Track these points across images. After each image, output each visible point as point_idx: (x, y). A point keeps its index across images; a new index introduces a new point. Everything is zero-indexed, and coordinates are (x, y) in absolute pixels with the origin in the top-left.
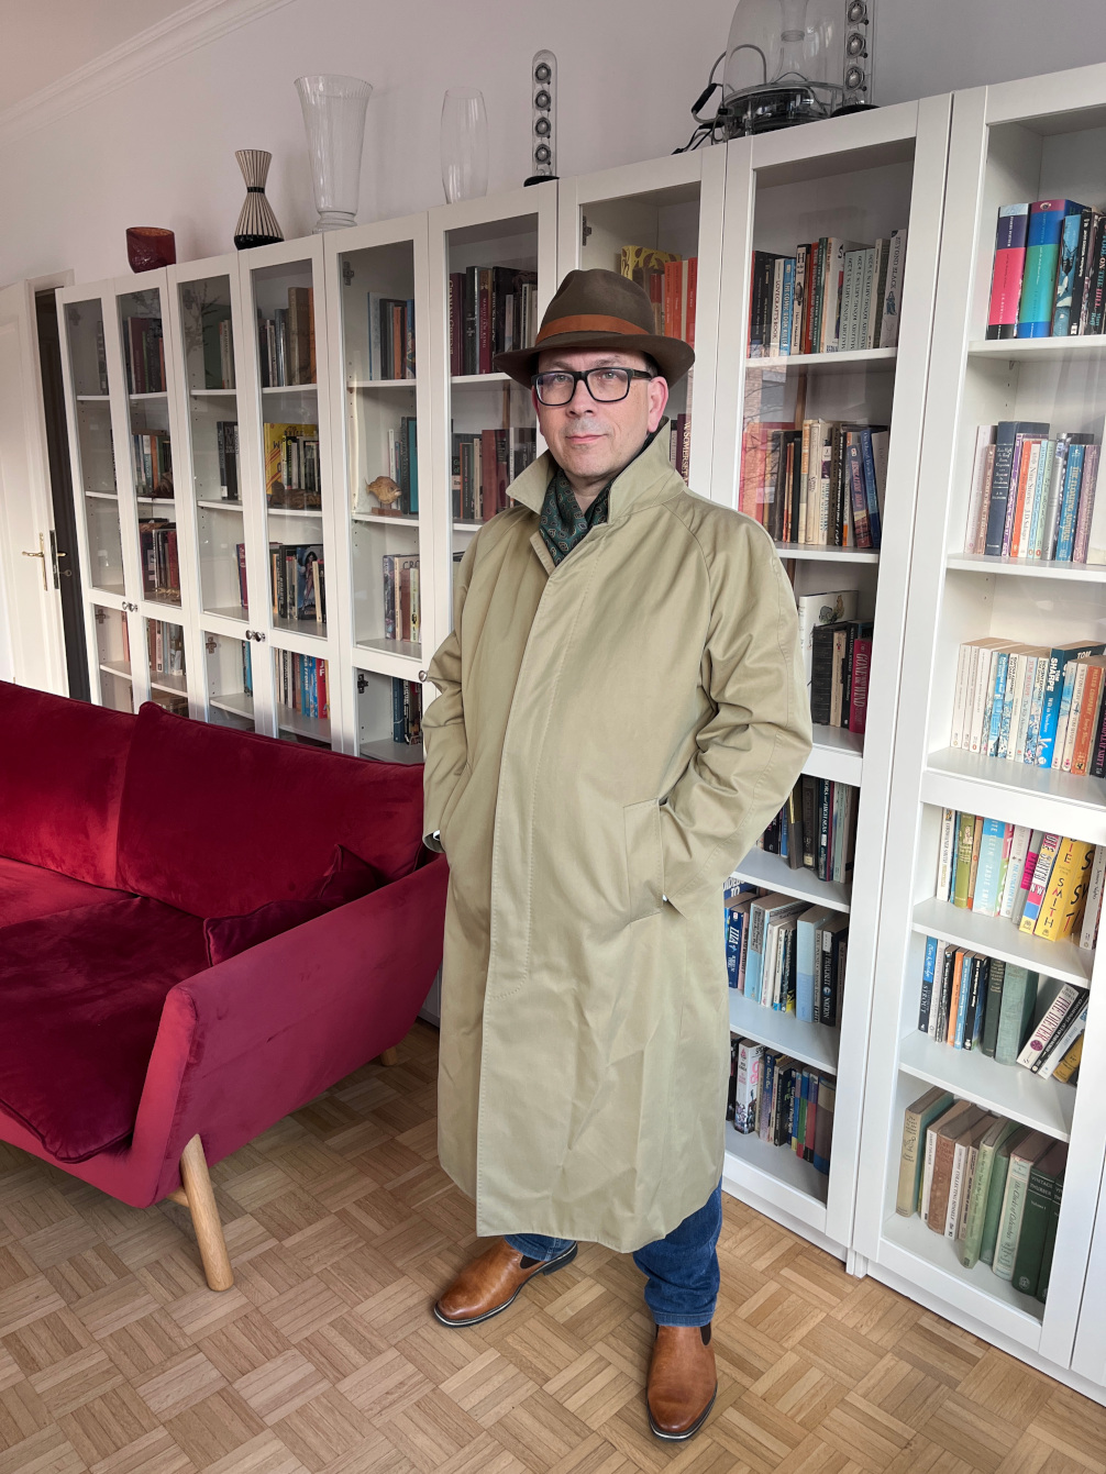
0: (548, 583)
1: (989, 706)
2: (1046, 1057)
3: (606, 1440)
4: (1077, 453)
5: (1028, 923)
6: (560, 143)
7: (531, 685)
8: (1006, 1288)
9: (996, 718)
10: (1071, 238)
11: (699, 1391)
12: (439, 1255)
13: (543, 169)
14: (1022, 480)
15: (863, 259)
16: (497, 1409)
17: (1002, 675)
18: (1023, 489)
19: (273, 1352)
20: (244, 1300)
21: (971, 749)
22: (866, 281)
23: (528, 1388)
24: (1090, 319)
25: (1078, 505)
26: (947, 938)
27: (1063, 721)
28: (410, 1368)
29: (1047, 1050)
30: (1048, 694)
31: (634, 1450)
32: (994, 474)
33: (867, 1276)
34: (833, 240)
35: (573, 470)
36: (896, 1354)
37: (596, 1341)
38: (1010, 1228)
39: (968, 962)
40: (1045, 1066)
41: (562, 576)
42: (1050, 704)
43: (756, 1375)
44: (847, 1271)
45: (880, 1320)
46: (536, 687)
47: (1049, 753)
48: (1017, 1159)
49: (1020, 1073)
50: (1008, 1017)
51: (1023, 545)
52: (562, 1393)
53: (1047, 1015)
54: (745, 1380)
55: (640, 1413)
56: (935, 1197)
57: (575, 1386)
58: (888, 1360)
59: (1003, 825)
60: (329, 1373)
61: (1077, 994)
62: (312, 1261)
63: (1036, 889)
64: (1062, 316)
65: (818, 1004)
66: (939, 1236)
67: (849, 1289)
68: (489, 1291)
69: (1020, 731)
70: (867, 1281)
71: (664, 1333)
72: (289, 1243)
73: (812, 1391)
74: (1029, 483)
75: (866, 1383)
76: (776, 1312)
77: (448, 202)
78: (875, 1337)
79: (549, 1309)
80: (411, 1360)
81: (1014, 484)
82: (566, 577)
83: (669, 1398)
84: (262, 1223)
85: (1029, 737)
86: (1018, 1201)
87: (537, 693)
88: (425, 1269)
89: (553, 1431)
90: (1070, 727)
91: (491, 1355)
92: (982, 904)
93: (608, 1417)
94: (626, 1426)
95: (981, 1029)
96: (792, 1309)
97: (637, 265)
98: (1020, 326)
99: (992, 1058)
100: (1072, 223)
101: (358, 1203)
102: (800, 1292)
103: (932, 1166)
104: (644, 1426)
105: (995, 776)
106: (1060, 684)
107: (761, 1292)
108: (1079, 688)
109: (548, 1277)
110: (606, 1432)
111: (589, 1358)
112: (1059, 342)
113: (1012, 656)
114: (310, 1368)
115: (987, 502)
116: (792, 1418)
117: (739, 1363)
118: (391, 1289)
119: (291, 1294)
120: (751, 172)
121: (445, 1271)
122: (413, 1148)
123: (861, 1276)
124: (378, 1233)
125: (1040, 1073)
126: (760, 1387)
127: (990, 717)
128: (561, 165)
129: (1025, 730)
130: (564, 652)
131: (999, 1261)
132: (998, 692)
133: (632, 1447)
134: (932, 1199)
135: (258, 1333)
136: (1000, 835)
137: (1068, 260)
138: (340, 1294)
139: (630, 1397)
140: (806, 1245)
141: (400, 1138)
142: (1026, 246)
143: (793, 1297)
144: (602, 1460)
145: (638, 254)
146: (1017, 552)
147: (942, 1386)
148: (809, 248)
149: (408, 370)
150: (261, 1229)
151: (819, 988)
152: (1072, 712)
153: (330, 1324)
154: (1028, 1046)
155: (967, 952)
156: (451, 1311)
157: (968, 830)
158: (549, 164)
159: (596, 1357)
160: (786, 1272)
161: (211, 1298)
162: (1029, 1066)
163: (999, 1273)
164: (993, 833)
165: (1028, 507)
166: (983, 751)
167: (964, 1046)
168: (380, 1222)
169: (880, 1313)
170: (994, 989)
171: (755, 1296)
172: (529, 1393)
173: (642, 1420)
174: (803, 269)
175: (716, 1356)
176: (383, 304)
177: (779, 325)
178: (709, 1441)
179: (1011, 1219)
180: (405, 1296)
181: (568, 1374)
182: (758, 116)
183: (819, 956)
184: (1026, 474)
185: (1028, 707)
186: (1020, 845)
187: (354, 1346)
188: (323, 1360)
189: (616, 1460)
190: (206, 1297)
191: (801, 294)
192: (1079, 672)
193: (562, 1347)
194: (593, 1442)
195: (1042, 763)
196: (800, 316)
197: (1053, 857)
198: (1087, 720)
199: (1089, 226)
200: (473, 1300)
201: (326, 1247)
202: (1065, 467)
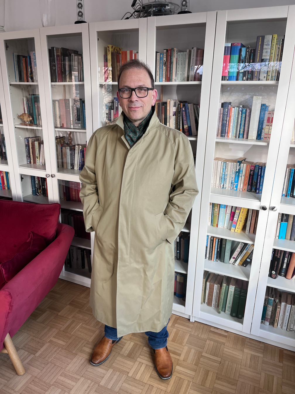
0: (129, 153)
1: (221, 176)
2: (237, 260)
3: (150, 385)
4: (244, 111)
5: (233, 229)
6: (86, 10)
7: (126, 183)
8: (230, 316)
9: (223, 179)
10: (243, 54)
11: (170, 365)
12: (84, 346)
13: (80, 19)
14: (230, 117)
15: (183, 55)
16: (118, 385)
17: (225, 168)
18: (230, 119)
19: (47, 389)
20: (30, 376)
21: (216, 187)
22: (184, 61)
23: (124, 377)
24: (248, 76)
25: (245, 124)
26: (211, 235)
27: (240, 178)
28: (89, 381)
29: (237, 259)
30: (237, 172)
31: (158, 385)
32: (223, 116)
33: (195, 321)
34: (175, 49)
35: (131, 118)
36: (209, 340)
37: (137, 358)
38: (230, 302)
39: (217, 240)
40: (236, 263)
41: (132, 151)
42: (237, 175)
43: (179, 355)
44: (190, 321)
45: (202, 331)
46: (128, 184)
47: (237, 187)
48: (231, 286)
49: (231, 265)
50: (227, 252)
51: (230, 134)
52: (134, 375)
53: (236, 250)
54: (177, 357)
55: (155, 374)
56: (209, 298)
57: (136, 372)
58: (208, 342)
59: (225, 205)
60: (66, 390)
61: (244, 244)
62: (47, 358)
63: (235, 221)
64: (241, 75)
65: (176, 255)
66: (211, 307)
67: (192, 325)
68: (105, 353)
69: (229, 182)
70: (195, 322)
71: (157, 351)
72: (38, 354)
73: (194, 355)
74: (232, 118)
75: (205, 349)
76: (178, 337)
77: (43, 26)
78: (203, 337)
79: (121, 353)
80: (89, 379)
81: (228, 118)
82: (133, 151)
83: (163, 368)
84: (26, 351)
85: (232, 183)
86: (231, 296)
87: (128, 186)
88: (82, 351)
89: (136, 387)
90: (242, 180)
91: (111, 371)
92: (220, 226)
93: (148, 378)
94: (153, 379)
95: (220, 256)
96: (181, 335)
97: (112, 51)
98: (229, 77)
99: (223, 263)
100: (244, 50)
101: (54, 337)
102: (182, 330)
103: (208, 291)
104: (158, 378)
105: (223, 194)
106: (239, 170)
107: (172, 332)
108: (244, 170)
109: (117, 344)
110: (149, 383)
111: (137, 363)
112: (240, 82)
113: (227, 163)
114: (60, 390)
115: (221, 123)
116: (192, 364)
117: (174, 353)
118: (75, 360)
119: (44, 370)
120: (155, 27)
121: (88, 350)
122: (65, 316)
123: (194, 322)
124: (64, 344)
125: (235, 264)
126: (182, 358)
127: (221, 178)
128: (86, 18)
129: (231, 181)
130: (135, 173)
131: (227, 310)
132: (223, 172)
133: (157, 385)
134: (208, 299)
135: (39, 384)
136: (225, 208)
137: (243, 60)
138: (60, 366)
139: (151, 371)
140: (178, 317)
141: (59, 314)
142: (230, 55)
143: (180, 331)
144: (151, 390)
145: (112, 48)
146: (229, 136)
147: (222, 345)
148: (167, 50)
149: (29, 79)
150: (27, 353)
151: (176, 251)
152: (243, 176)
153: (60, 375)
154: (232, 259)
155: (216, 238)
156: (96, 361)
157: (216, 207)
158: (82, 17)
159: (138, 362)
160: (176, 325)
161: (20, 378)
162: (232, 263)
163: (227, 313)
164: (223, 208)
165: (231, 124)
166: (220, 187)
167: (216, 261)
168: (63, 341)
169: (201, 330)
170: (224, 246)
171: (171, 334)
172: (125, 378)
173: (157, 376)
174: (166, 56)
175: (170, 353)
176: (18, 57)
177: (159, 72)
178: (175, 376)
179: (230, 300)
180: (79, 361)
181: (133, 370)
182: (154, 10)
183: (176, 243)
184: (231, 116)
185: (231, 175)
186: (229, 210)
187: (70, 380)
188: (62, 387)
189: (154, 390)
190: (18, 378)
191: (165, 63)
192: (244, 166)
193: (128, 362)
194: (147, 386)
195: (235, 189)
196: (165, 70)
197: (239, 213)
198: (246, 178)
199: (249, 51)
200: (101, 356)
201: (49, 353)
202: (241, 114)
